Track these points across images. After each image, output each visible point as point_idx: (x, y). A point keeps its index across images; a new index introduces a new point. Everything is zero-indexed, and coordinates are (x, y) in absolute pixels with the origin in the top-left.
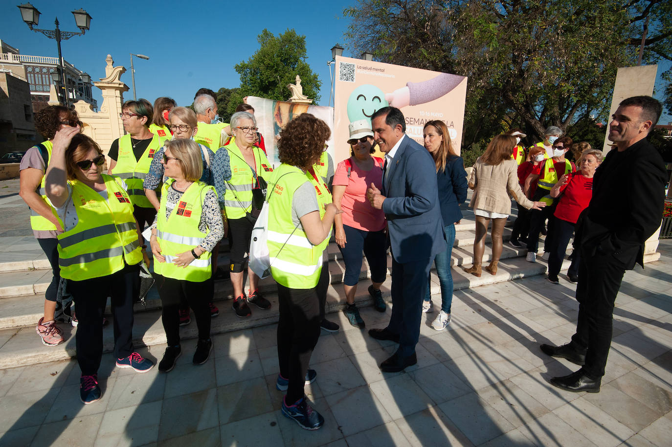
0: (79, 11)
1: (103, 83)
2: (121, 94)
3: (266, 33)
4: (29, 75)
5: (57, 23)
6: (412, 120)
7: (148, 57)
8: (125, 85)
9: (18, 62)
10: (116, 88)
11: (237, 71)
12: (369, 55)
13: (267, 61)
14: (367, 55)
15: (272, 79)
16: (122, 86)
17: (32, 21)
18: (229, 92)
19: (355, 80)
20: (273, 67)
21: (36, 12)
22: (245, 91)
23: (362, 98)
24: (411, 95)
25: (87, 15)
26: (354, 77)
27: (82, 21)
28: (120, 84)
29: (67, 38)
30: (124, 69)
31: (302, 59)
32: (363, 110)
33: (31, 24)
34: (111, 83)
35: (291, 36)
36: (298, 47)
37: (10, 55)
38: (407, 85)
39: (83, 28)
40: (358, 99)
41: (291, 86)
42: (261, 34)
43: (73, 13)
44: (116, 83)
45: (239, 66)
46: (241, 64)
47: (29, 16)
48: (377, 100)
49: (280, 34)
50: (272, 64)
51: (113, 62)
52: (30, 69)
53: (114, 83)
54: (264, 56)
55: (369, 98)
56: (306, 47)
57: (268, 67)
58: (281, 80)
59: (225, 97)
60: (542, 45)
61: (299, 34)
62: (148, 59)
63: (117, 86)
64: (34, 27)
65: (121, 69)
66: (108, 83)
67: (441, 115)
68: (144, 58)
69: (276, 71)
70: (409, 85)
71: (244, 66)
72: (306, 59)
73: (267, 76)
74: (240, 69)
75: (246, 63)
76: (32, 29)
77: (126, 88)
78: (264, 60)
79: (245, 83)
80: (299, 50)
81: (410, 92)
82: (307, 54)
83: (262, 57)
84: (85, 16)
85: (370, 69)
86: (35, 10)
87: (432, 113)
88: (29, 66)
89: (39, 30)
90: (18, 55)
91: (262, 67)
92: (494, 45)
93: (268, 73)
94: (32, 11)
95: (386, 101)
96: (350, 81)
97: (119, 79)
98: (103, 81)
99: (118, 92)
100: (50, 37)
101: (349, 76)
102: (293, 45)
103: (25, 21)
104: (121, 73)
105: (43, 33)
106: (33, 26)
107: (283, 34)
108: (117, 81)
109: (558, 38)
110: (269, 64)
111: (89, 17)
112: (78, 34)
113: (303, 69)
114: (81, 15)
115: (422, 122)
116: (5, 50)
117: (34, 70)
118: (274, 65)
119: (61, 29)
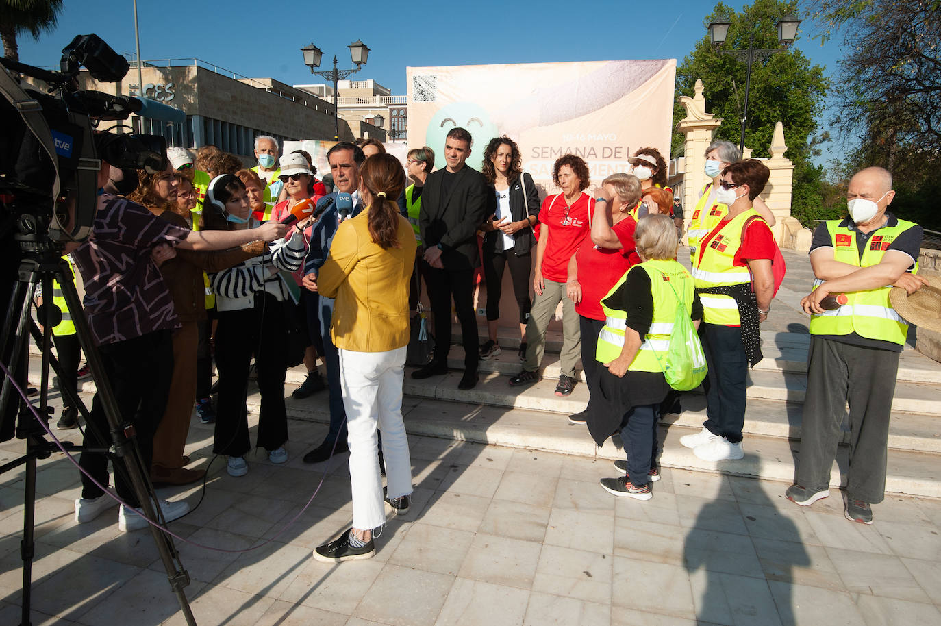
0: (354, 44)
3: (720, 10)
4: (393, 120)
5: (335, 61)
9: (383, 105)
13: (712, 58)
17: (313, 63)
19: (436, 99)
21: (318, 52)
23: (448, 123)
25: (364, 47)
26: (436, 93)
27: (357, 54)
29: (343, 78)
33: (312, 66)
37: (378, 96)
39: (359, 63)
40: (442, 126)
41: (683, 100)
42: (712, 12)
43: (349, 47)
47: (309, 58)
49: (745, 7)
50: (720, 61)
52: (395, 113)
54: (708, 51)
58: (738, 88)
64: (316, 69)
69: (730, 72)
76: (313, 72)
78: (707, 57)
84: (360, 48)
86: (315, 49)
88: (394, 109)
89: (319, 73)
90: (388, 97)
94: (313, 52)
95: (492, 124)
96: (430, 101)
100: (328, 79)
101: (427, 93)
105: (322, 75)
110: (716, 63)
111: (365, 48)
112: (354, 71)
113: (781, 62)
114: (356, 48)
116: (376, 92)
117: (398, 113)
118: (725, 62)
119: (339, 68)
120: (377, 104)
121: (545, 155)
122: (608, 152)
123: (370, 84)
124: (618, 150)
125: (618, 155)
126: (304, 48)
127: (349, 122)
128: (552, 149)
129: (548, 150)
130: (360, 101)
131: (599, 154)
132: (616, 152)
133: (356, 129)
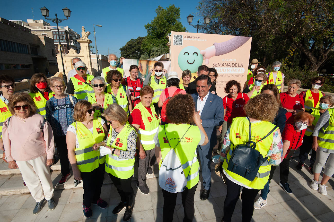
0: (65, 9)
1: (81, 40)
2: (89, 45)
3: (160, 8)
4: (54, 35)
5: (56, 15)
6: (216, 64)
7: (101, 26)
8: (90, 40)
9: (49, 29)
10: (86, 42)
11: (145, 28)
12: (208, 19)
13: (160, 22)
14: (206, 19)
15: (162, 32)
16: (89, 41)
17: (46, 15)
18: (142, 39)
19: (182, 44)
20: (163, 25)
21: (48, 11)
22: (149, 38)
23: (186, 54)
24: (216, 50)
25: (69, 10)
26: (182, 42)
27: (67, 13)
28: (88, 40)
29: (61, 22)
30: (90, 33)
31: (178, 20)
32: (187, 60)
33: (45, 16)
34: (84, 40)
35: (172, 8)
36: (176, 14)
37: (46, 26)
38: (214, 45)
39: (67, 17)
40: (184, 55)
41: (168, 37)
42: (157, 8)
43: (63, 10)
44: (86, 40)
45: (146, 26)
46: (147, 24)
47: (44, 13)
48: (195, 54)
49: (167, 8)
50: (162, 24)
51: (85, 30)
52: (54, 33)
53: (85, 40)
54: (159, 20)
55: (191, 54)
56: (180, 13)
57: (160, 25)
58: (167, 32)
59: (140, 41)
60: (312, 8)
61: (176, 7)
62: (101, 27)
63: (87, 41)
65: (88, 33)
66: (83, 40)
67: (235, 60)
68: (100, 26)
69: (164, 27)
70: (215, 44)
71: (149, 25)
72: (180, 20)
73: (160, 30)
74: (147, 27)
75: (150, 24)
76: (46, 19)
77: (91, 42)
79: (149, 34)
80: (176, 15)
81: (216, 49)
82: (180, 17)
83: (157, 21)
84: (68, 11)
85: (192, 37)
86: (47, 10)
87: (229, 59)
88: (54, 31)
89: (49, 19)
90: (49, 27)
91: (157, 26)
92: (282, 10)
93: (160, 28)
94: (46, 10)
95: (201, 54)
96: (180, 45)
97: (88, 38)
98: (81, 39)
99: (87, 44)
100: (53, 22)
101: (179, 42)
102: (173, 13)
103: (43, 15)
104: (88, 35)
105: (51, 20)
106: (46, 17)
107: (168, 7)
108: (87, 39)
109: (323, 3)
110: (161, 24)
111: (70, 11)
112: (65, 19)
113: (178, 25)
114: (66, 10)
115: (223, 65)
116: (45, 24)
117: (56, 33)
118: (163, 24)
119: (58, 18)
120: (47, 29)
121: (216, 65)
122: (233, 65)
123: (42, 21)
124: (236, 64)
125: (236, 66)
126: (41, 8)
127: (39, 36)
128: (219, 63)
129: (217, 64)
130: (39, 28)
131: (231, 65)
132: (236, 65)
133: (42, 39)
